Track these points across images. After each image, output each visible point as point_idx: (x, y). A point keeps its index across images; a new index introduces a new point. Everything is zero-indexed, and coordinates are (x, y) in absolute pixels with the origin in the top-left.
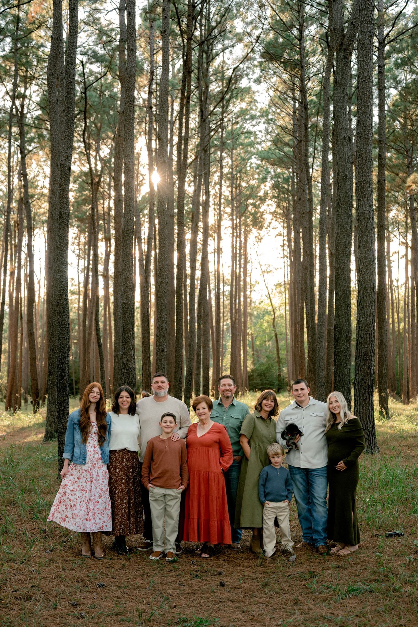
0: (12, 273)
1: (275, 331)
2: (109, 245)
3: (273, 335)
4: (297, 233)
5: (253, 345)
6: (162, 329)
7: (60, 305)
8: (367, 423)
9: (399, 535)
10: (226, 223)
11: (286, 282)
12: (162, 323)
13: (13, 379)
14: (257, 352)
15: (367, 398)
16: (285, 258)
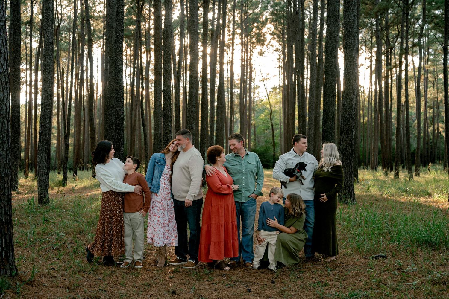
0: (77, 75)
1: (272, 122)
2: (149, 56)
3: (270, 125)
4: (290, 47)
5: (255, 133)
6: (192, 112)
7: (117, 84)
8: (348, 182)
9: (383, 257)
10: (237, 40)
11: (281, 85)
12: (192, 108)
13: (78, 154)
14: (258, 138)
15: (348, 163)
16: (280, 68)
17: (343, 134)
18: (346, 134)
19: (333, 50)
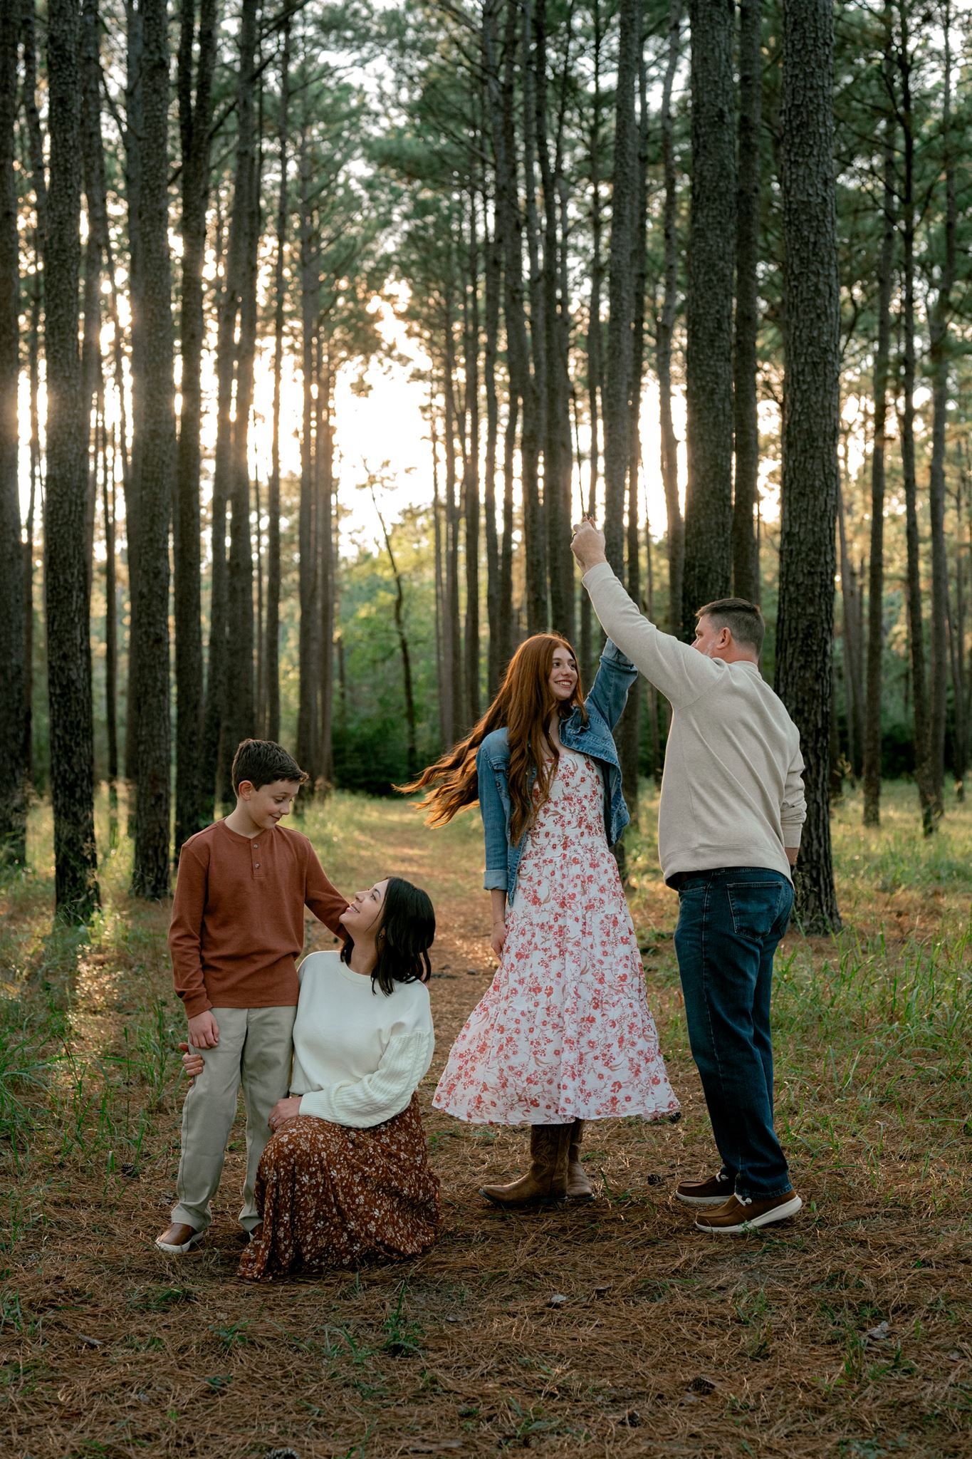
1: (401, 634)
3: (395, 643)
5: (342, 671)
11: (434, 501)
14: (353, 690)
17: (790, 651)
18: (801, 652)
19: (720, 328)
